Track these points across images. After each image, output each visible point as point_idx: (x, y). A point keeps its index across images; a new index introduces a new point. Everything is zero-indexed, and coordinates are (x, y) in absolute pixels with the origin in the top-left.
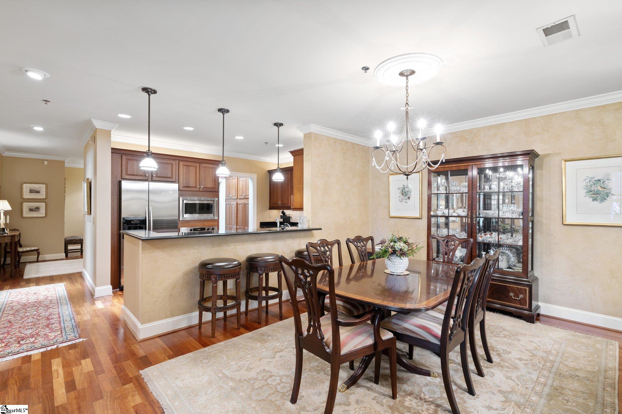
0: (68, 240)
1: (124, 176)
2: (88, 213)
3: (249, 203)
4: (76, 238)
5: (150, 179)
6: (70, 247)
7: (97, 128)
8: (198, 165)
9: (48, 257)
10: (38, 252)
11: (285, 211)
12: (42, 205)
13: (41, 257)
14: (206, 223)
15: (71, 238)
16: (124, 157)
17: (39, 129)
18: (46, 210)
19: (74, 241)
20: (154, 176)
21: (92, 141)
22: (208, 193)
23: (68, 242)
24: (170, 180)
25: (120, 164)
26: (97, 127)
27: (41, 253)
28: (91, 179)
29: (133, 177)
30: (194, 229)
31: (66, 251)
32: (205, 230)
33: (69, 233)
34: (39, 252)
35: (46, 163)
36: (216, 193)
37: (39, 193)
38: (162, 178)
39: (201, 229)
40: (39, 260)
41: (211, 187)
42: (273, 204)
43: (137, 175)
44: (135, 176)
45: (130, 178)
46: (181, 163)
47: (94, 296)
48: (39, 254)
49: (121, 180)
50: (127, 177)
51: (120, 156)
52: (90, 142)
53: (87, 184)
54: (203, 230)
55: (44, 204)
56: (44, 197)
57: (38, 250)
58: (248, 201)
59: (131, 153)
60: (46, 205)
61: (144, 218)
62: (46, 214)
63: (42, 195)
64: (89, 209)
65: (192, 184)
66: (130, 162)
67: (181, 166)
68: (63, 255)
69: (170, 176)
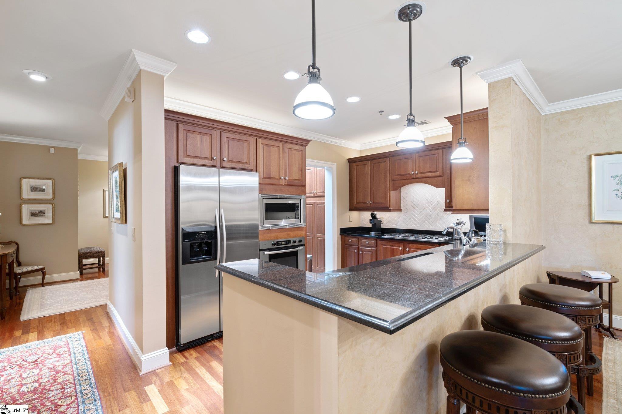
0: (83, 253)
1: (182, 159)
2: (122, 220)
3: (325, 202)
4: (93, 250)
5: (218, 165)
6: (85, 261)
7: (141, 70)
8: (281, 145)
9: (56, 277)
10: (43, 272)
11: (375, 213)
12: (48, 208)
13: (47, 279)
14: (292, 233)
15: (86, 251)
16: (181, 126)
17: (38, 78)
18: (54, 215)
19: (90, 255)
20: (225, 159)
21: (129, 96)
22: (294, 187)
23: (82, 256)
24: (246, 166)
25: (175, 139)
26: (141, 67)
27: (47, 272)
28: (126, 164)
29: (196, 161)
30: (277, 242)
31: (81, 268)
32: (290, 243)
33: (83, 244)
34: (45, 272)
35: (52, 151)
36: (303, 188)
37: (44, 191)
38: (236, 163)
39: (286, 243)
40: (45, 282)
41: (297, 178)
42: (357, 203)
43: (200, 158)
44: (198, 160)
45: (191, 162)
46: (260, 141)
47: (140, 371)
48: (44, 274)
49: (177, 165)
50: (187, 160)
51: (176, 125)
52: (127, 99)
53: (119, 172)
54: (289, 244)
55: (51, 206)
56: (50, 197)
57: (43, 269)
58: (324, 200)
59: (192, 120)
60: (53, 208)
61: (213, 229)
62: (53, 220)
63: (48, 195)
64: (124, 214)
65: (274, 174)
66: (190, 135)
67: (260, 146)
68: (77, 274)
69: (246, 160)
